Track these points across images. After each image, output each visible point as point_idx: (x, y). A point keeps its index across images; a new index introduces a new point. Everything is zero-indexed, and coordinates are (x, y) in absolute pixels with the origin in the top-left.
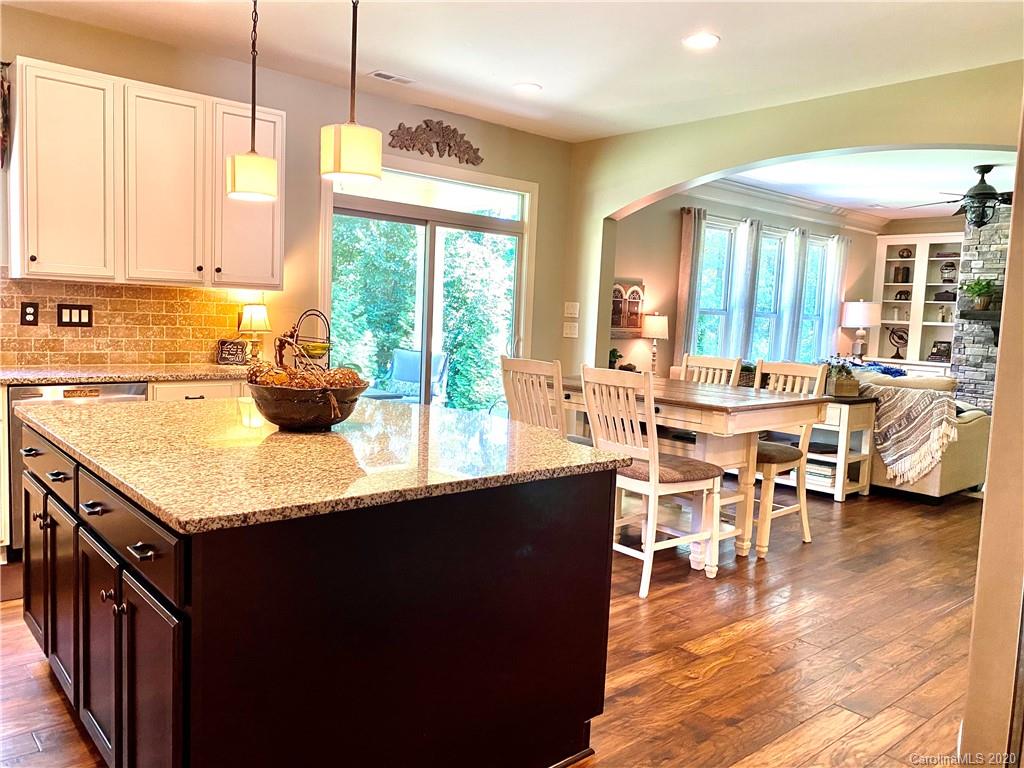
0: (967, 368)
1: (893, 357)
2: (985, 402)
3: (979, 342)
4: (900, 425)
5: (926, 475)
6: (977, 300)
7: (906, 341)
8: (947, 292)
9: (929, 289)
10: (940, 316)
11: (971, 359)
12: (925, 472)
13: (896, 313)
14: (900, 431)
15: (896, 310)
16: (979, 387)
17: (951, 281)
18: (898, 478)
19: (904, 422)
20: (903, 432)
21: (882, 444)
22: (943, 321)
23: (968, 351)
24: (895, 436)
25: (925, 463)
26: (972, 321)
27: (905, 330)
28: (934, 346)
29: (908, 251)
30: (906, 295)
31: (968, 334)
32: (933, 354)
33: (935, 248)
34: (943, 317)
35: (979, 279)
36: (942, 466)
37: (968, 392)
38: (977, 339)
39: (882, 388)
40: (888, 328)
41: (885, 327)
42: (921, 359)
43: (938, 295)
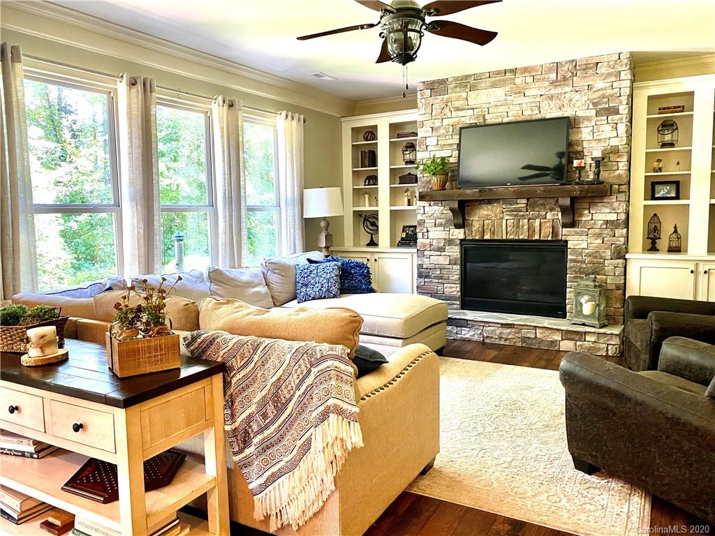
0: (432, 253)
1: (368, 245)
2: (451, 288)
3: (440, 225)
4: (265, 416)
5: (315, 514)
6: (434, 179)
7: (378, 227)
8: (410, 174)
9: (393, 172)
10: (406, 199)
11: (434, 244)
12: (315, 509)
13: (367, 198)
14: (267, 427)
15: (367, 196)
16: (444, 272)
17: (412, 162)
18: (273, 518)
19: (270, 408)
20: (272, 429)
21: (241, 451)
22: (409, 204)
23: (431, 235)
24: (260, 437)
25: (311, 494)
26: (432, 203)
27: (375, 215)
28: (403, 231)
29: (371, 133)
30: (373, 179)
31: (430, 217)
32: (402, 239)
33: (394, 128)
34: (409, 200)
35: (434, 157)
36: (341, 497)
37: (435, 278)
38: (438, 221)
39: (237, 338)
40: (360, 215)
41: (358, 214)
42: (391, 246)
43: (403, 178)
